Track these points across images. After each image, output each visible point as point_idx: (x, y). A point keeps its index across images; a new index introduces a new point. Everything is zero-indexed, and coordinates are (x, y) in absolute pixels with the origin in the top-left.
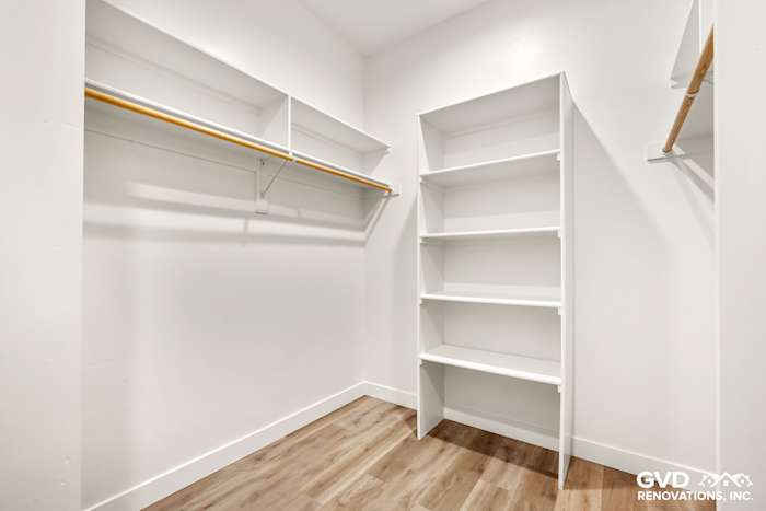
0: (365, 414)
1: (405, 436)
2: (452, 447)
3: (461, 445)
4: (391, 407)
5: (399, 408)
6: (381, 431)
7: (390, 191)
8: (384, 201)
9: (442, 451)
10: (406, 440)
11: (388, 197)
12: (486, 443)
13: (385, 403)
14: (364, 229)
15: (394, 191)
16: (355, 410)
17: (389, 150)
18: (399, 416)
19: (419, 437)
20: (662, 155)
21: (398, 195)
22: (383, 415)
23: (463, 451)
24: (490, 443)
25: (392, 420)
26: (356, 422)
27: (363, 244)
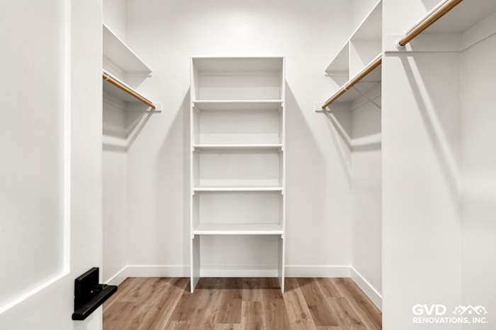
0: (139, 289)
1: (181, 294)
2: (216, 292)
3: (220, 288)
4: (157, 279)
5: (163, 279)
6: (160, 296)
7: (154, 108)
8: (146, 115)
9: (211, 295)
10: (183, 295)
11: (150, 113)
12: (234, 284)
13: (149, 279)
14: (126, 137)
15: (157, 108)
16: (128, 288)
17: (151, 74)
18: (168, 284)
19: (192, 291)
20: (321, 109)
21: (160, 112)
22: (154, 286)
23: (223, 291)
24: (236, 282)
25: (164, 287)
26: (136, 296)
27: (125, 149)
